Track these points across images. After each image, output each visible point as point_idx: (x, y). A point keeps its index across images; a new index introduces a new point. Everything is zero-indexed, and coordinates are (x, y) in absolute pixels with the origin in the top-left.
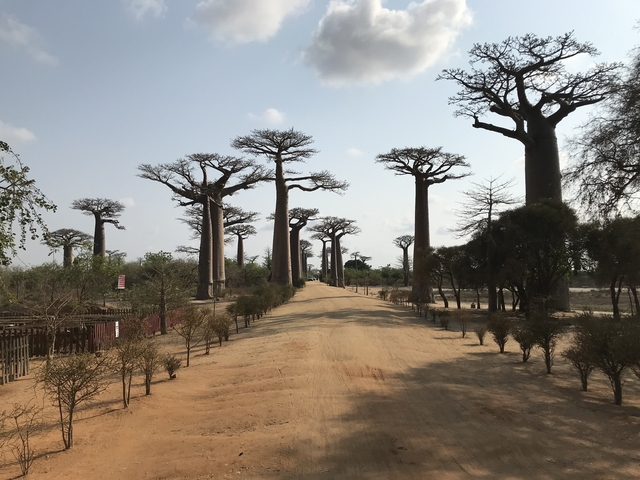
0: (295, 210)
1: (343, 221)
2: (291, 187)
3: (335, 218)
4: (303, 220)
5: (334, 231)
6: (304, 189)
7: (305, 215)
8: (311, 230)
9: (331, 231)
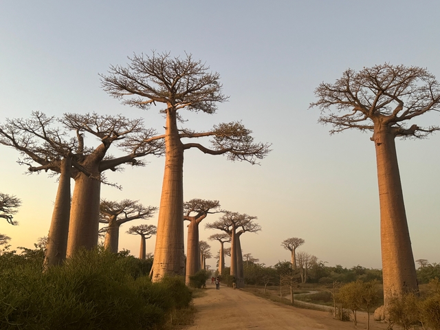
0: (193, 201)
1: (243, 217)
2: (189, 146)
3: (235, 214)
4: (203, 213)
5: (235, 227)
6: (206, 151)
7: (204, 208)
8: (211, 226)
9: (230, 228)
